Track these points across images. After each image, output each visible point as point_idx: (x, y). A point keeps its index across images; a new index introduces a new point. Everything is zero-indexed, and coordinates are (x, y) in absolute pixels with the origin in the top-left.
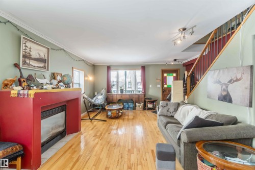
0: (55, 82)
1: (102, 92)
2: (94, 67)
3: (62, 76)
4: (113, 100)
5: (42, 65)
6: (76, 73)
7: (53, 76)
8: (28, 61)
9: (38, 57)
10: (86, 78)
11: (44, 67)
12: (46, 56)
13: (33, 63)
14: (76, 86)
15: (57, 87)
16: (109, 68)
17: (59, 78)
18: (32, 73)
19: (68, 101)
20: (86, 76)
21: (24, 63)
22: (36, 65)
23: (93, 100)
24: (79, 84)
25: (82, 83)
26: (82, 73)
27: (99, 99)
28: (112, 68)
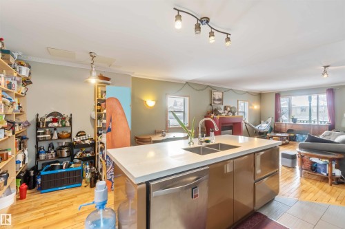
0: (226, 112)
1: (268, 120)
2: (260, 96)
3: (231, 108)
4: (281, 130)
5: (220, 102)
6: (241, 104)
7: (225, 108)
9: (218, 98)
10: (251, 107)
11: (221, 104)
12: (222, 97)
14: (240, 114)
15: (228, 115)
16: (278, 95)
17: (229, 109)
18: (216, 107)
19: (234, 123)
20: (250, 105)
21: (214, 103)
22: (217, 103)
23: (257, 127)
24: (244, 112)
25: (247, 111)
26: (247, 103)
27: (264, 127)
28: (282, 95)
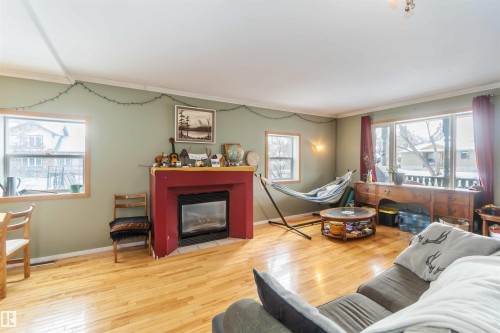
4: (367, 199)
5: (205, 135)
8: (185, 133)
9: (199, 125)
11: (208, 138)
12: (211, 122)
13: (192, 135)
18: (186, 147)
20: (305, 143)
21: (181, 135)
22: (196, 136)
25: (297, 157)
26: (297, 139)
27: (326, 193)
